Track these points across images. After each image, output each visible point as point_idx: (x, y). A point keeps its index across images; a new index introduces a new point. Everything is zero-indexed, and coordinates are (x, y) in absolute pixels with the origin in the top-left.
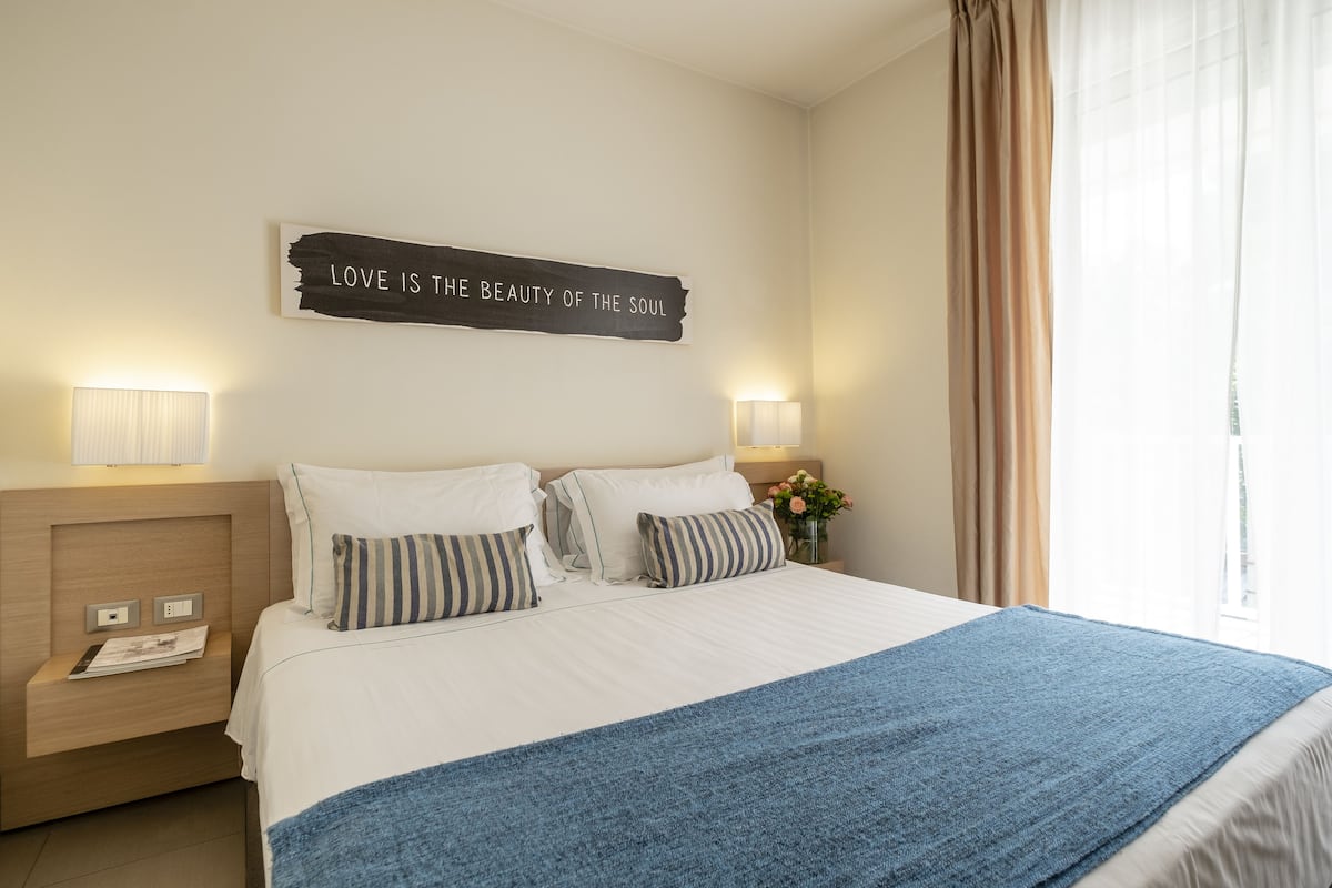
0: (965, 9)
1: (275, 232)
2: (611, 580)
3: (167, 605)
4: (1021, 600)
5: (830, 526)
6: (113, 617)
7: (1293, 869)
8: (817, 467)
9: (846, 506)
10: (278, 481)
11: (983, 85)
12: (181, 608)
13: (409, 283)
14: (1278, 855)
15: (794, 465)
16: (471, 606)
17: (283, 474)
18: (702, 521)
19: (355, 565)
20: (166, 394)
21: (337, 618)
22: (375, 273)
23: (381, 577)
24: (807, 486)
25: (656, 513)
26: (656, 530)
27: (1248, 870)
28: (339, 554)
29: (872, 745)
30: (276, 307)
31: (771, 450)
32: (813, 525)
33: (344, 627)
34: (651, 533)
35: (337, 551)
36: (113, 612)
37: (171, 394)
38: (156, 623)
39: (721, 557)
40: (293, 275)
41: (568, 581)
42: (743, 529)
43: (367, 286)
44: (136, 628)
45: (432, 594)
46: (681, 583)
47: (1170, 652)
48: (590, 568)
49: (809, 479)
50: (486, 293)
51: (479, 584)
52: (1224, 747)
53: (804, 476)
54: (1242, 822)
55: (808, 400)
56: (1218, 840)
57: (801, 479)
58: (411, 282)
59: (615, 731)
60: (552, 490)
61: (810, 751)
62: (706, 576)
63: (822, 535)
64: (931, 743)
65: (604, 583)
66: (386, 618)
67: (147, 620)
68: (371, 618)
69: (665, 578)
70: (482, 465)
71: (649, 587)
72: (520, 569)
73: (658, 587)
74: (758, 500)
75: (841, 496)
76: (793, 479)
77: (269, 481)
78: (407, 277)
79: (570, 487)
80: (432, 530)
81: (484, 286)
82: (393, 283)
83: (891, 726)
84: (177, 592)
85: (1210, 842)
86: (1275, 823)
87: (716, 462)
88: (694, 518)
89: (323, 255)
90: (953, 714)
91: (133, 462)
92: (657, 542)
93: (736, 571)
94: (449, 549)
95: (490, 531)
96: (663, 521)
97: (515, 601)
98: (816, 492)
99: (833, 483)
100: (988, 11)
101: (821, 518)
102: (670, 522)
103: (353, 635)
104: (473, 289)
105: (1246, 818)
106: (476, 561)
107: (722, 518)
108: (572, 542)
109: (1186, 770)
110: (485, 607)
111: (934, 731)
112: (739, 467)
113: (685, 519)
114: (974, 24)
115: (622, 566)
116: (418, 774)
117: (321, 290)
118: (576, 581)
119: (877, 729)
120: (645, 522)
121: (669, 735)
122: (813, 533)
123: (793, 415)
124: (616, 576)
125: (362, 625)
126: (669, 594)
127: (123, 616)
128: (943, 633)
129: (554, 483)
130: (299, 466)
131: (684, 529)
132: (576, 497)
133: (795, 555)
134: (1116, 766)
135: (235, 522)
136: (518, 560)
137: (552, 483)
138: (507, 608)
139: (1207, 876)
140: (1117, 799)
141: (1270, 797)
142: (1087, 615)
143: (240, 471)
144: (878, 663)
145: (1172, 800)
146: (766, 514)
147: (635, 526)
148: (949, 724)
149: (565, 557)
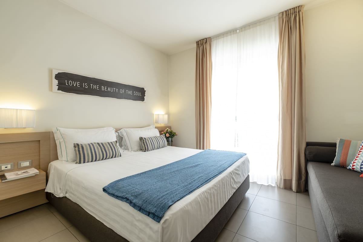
0: (199, 45)
1: (51, 71)
2: (134, 151)
3: (22, 163)
4: (206, 149)
5: (173, 139)
6: (6, 167)
7: (240, 176)
8: (170, 128)
9: (176, 135)
10: (53, 132)
11: (201, 59)
12: (27, 164)
13: (85, 86)
14: (239, 174)
15: (166, 127)
16: (108, 157)
17: (54, 130)
18: (152, 138)
19: (81, 149)
20: (24, 110)
21: (78, 161)
22: (77, 83)
23: (87, 152)
24: (169, 131)
25: (143, 137)
26: (143, 140)
27: (236, 176)
28: (76, 147)
29: (192, 167)
30: (51, 89)
31: (162, 125)
32: (170, 139)
33: (80, 163)
34: (142, 141)
35: (75, 147)
36: (6, 166)
37: (25, 110)
38: (19, 168)
39: (156, 145)
40: (56, 82)
41: (125, 152)
42: (160, 140)
43: (75, 86)
44: (13, 170)
45: (99, 155)
46: (149, 150)
47: (228, 153)
48: (129, 149)
49: (169, 130)
50: (103, 89)
51: (109, 152)
52: (233, 162)
53: (168, 129)
54: (235, 170)
55: (168, 114)
56: (233, 171)
57: (167, 130)
58: (86, 86)
59: (153, 170)
60: (118, 133)
61: (184, 168)
62: (153, 149)
63: (172, 141)
64: (200, 166)
65: (133, 152)
66: (90, 160)
67: (16, 167)
68: (86, 160)
69: (146, 149)
70: (103, 127)
71: (142, 151)
72: (117, 149)
73: (144, 151)
74: (161, 134)
75: (175, 133)
76: (166, 130)
77: (50, 132)
78: (85, 84)
79: (123, 132)
80: (96, 142)
81: (103, 87)
82: (81, 86)
83: (194, 165)
84: (25, 160)
85: (232, 172)
86: (239, 171)
87: (151, 127)
88: (151, 138)
89: (63, 77)
90: (202, 162)
91: (15, 127)
92: (144, 143)
93: (159, 148)
94: (101, 145)
95: (109, 141)
96: (145, 138)
97: (117, 156)
98: (171, 132)
99: (174, 131)
100: (202, 46)
101: (172, 138)
102: (146, 139)
103: (82, 164)
104: (100, 88)
105: (236, 169)
106: (108, 148)
107: (156, 137)
108: (123, 144)
109: (229, 165)
110: (111, 157)
111: (199, 164)
112: (156, 128)
113: (149, 138)
114: (200, 48)
115: (136, 147)
116: (125, 178)
117: (63, 86)
118: (126, 152)
119: (192, 165)
120: (141, 139)
121: (162, 170)
122: (170, 140)
123: (166, 117)
124: (134, 150)
125: (84, 162)
126: (147, 152)
127: (9, 167)
128: (197, 154)
129: (119, 131)
130: (58, 128)
131: (149, 140)
132: (125, 134)
133: (169, 145)
134: (222, 165)
135: (41, 142)
136: (117, 147)
137: (118, 131)
138: (115, 157)
139: (231, 175)
140: (222, 168)
141: (238, 167)
142: (217, 150)
143: (42, 130)
144: (189, 158)
145: (228, 168)
146: (163, 136)
147: (139, 140)
148: (201, 164)
149: (122, 147)
